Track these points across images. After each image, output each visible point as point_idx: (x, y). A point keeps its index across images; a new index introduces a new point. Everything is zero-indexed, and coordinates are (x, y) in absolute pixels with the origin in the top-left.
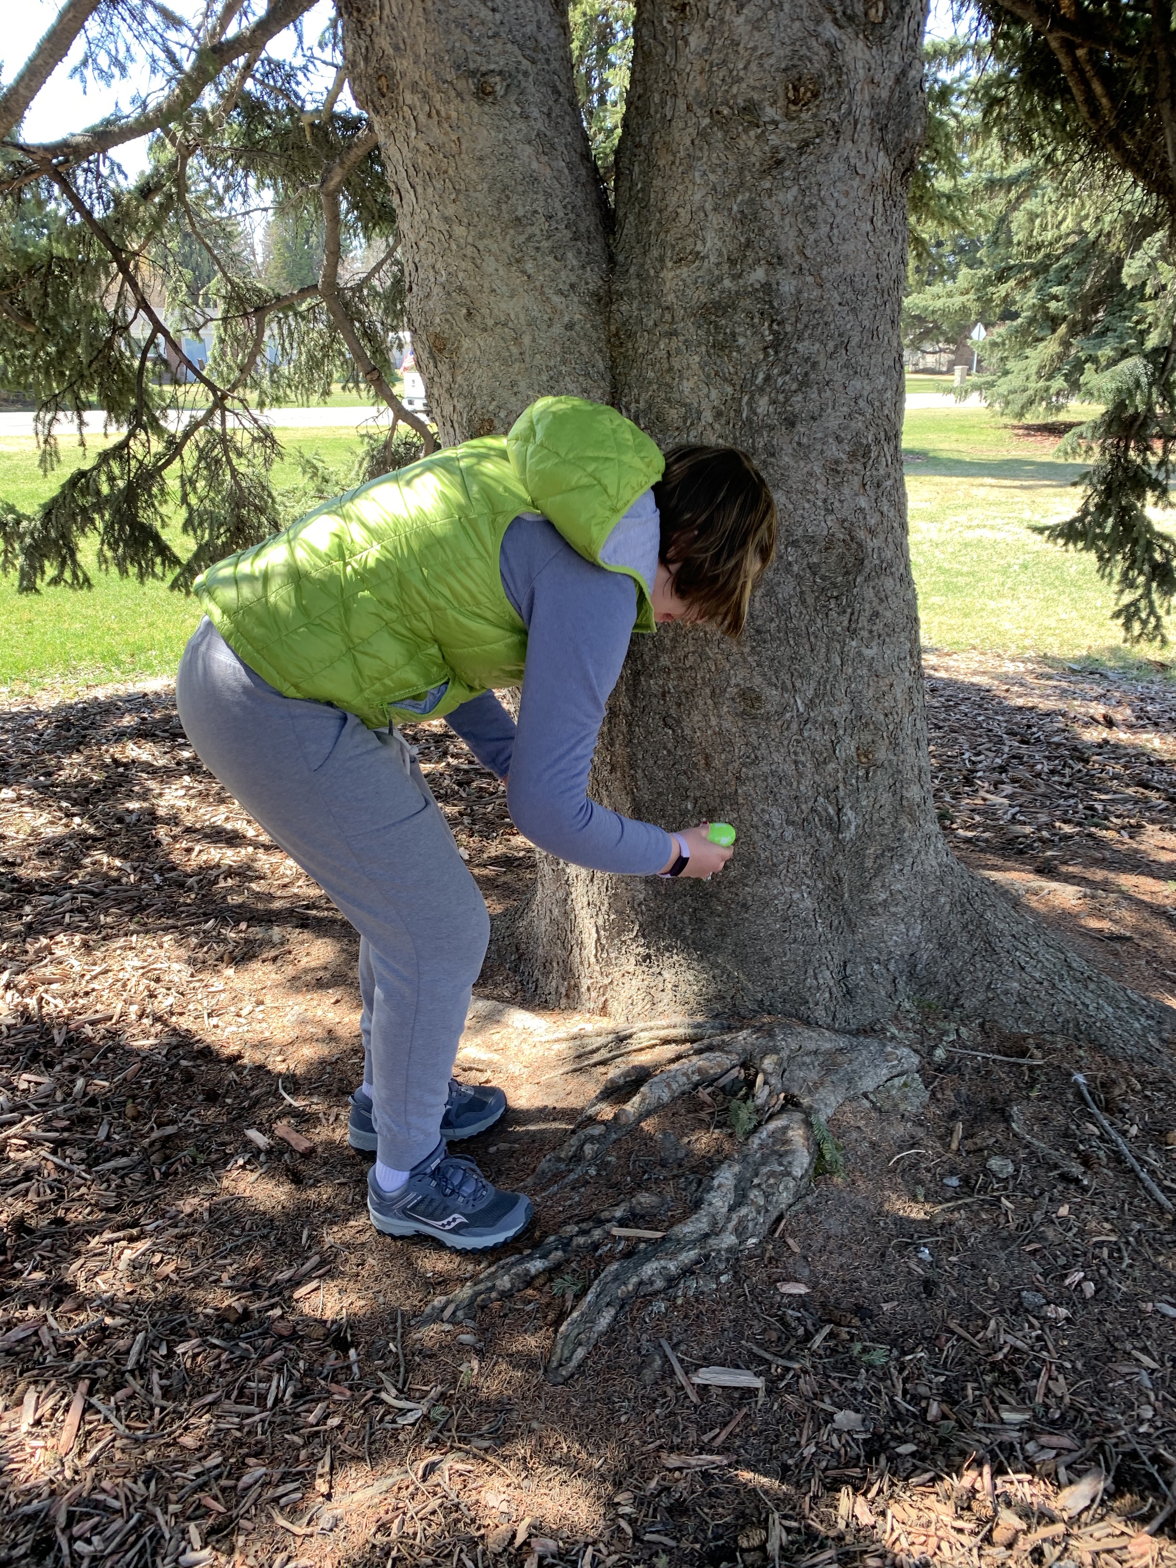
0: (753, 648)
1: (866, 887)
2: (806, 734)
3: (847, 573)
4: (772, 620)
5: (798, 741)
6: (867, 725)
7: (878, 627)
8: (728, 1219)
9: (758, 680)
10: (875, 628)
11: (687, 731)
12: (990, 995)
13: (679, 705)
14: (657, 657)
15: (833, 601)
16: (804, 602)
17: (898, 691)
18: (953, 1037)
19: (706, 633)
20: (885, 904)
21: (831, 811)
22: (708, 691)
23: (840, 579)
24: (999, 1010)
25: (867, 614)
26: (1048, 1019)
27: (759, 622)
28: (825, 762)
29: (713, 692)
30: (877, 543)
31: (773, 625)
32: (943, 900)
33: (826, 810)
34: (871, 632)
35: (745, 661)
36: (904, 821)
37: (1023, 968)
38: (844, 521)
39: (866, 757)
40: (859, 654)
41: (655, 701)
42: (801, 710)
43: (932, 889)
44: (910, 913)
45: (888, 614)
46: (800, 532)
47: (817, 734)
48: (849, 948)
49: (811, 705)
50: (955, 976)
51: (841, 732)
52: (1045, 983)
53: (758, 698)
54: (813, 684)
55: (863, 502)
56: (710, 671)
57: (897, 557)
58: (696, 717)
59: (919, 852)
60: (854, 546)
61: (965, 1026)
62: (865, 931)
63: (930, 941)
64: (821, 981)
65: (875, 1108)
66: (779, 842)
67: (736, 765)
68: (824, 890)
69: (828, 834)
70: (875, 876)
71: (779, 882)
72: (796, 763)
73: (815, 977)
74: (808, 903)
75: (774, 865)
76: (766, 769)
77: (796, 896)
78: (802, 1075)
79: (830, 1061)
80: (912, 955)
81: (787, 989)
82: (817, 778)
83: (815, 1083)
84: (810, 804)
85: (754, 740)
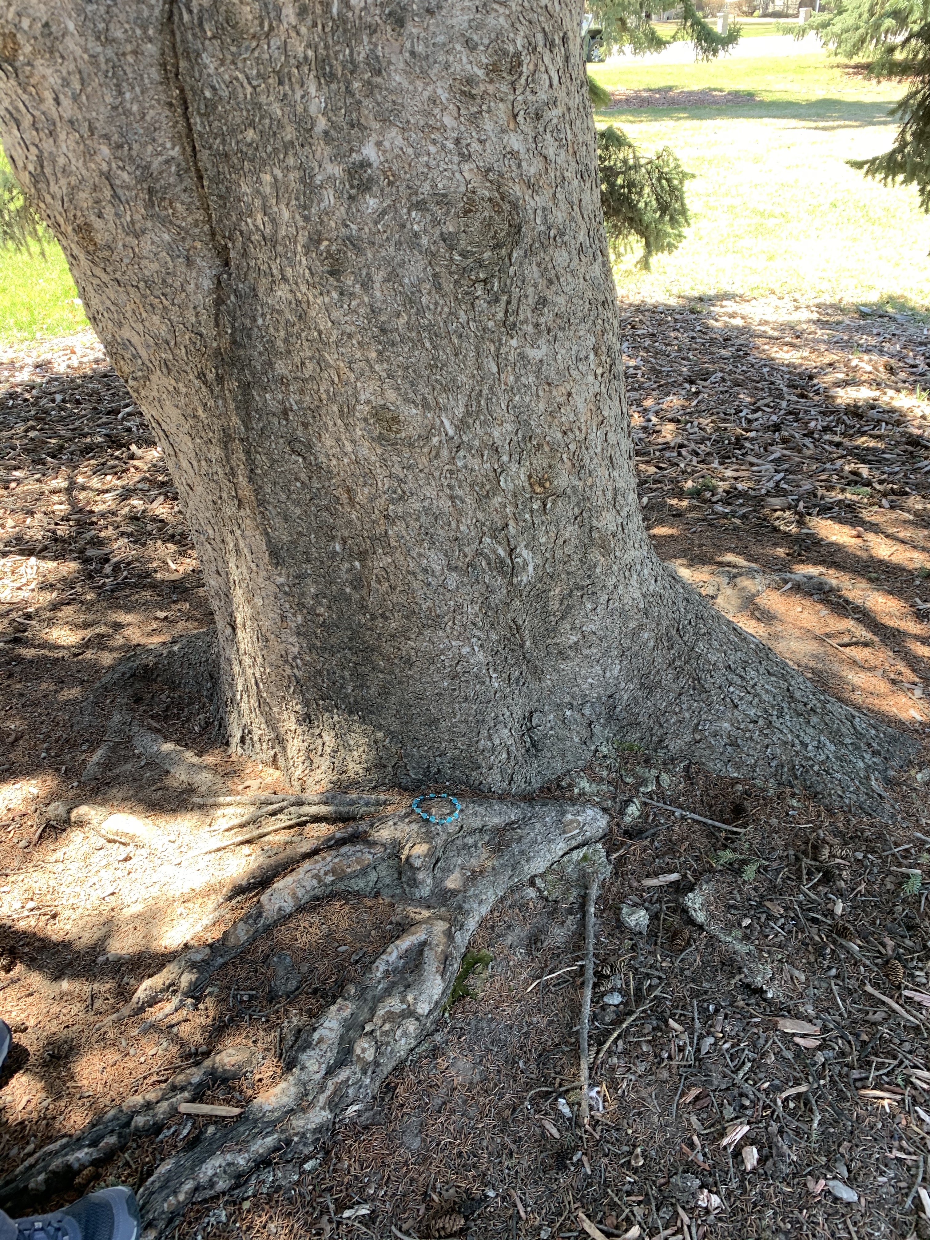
0: (380, 353)
1: (552, 631)
2: (460, 463)
3: (498, 246)
4: (398, 315)
5: (451, 472)
6: (539, 446)
7: (547, 318)
8: (322, 1090)
9: (391, 395)
10: (542, 320)
11: (322, 459)
12: (698, 737)
13: (305, 425)
14: (271, 364)
15: (479, 287)
16: (439, 288)
17: (578, 400)
18: (652, 787)
19: (320, 333)
20: (576, 647)
21: (501, 552)
22: (335, 409)
23: (487, 254)
24: (707, 753)
25: (530, 301)
26: (760, 762)
27: (383, 318)
28: (487, 496)
29: (341, 411)
30: (540, 201)
31: (402, 321)
32: (646, 636)
33: (494, 552)
34: (537, 325)
35: (373, 371)
36: (595, 555)
37: (736, 706)
38: (488, 171)
39: (542, 485)
40: (522, 356)
41: (275, 420)
42: (451, 432)
43: (632, 625)
44: (606, 652)
45: (561, 300)
46: (426, 188)
47: (475, 463)
48: (535, 698)
49: (462, 426)
50: (659, 717)
51: (505, 458)
52: (761, 722)
53: (395, 419)
54: (463, 400)
55: (515, 142)
56: (333, 383)
57: (573, 220)
58: (329, 442)
59: (616, 587)
60: (506, 207)
61: (667, 771)
62: (555, 676)
63: (631, 681)
64: (497, 742)
65: (541, 898)
66: (441, 590)
67: (382, 501)
68: (499, 641)
69: (499, 579)
70: (562, 618)
71: (444, 635)
72: (452, 498)
73: (490, 738)
74: (480, 657)
75: (438, 616)
76: (417, 506)
77: (465, 650)
78: (459, 862)
79: (497, 840)
80: (610, 697)
81: (457, 752)
82: (480, 515)
83: (474, 872)
84: (474, 546)
85: (397, 470)
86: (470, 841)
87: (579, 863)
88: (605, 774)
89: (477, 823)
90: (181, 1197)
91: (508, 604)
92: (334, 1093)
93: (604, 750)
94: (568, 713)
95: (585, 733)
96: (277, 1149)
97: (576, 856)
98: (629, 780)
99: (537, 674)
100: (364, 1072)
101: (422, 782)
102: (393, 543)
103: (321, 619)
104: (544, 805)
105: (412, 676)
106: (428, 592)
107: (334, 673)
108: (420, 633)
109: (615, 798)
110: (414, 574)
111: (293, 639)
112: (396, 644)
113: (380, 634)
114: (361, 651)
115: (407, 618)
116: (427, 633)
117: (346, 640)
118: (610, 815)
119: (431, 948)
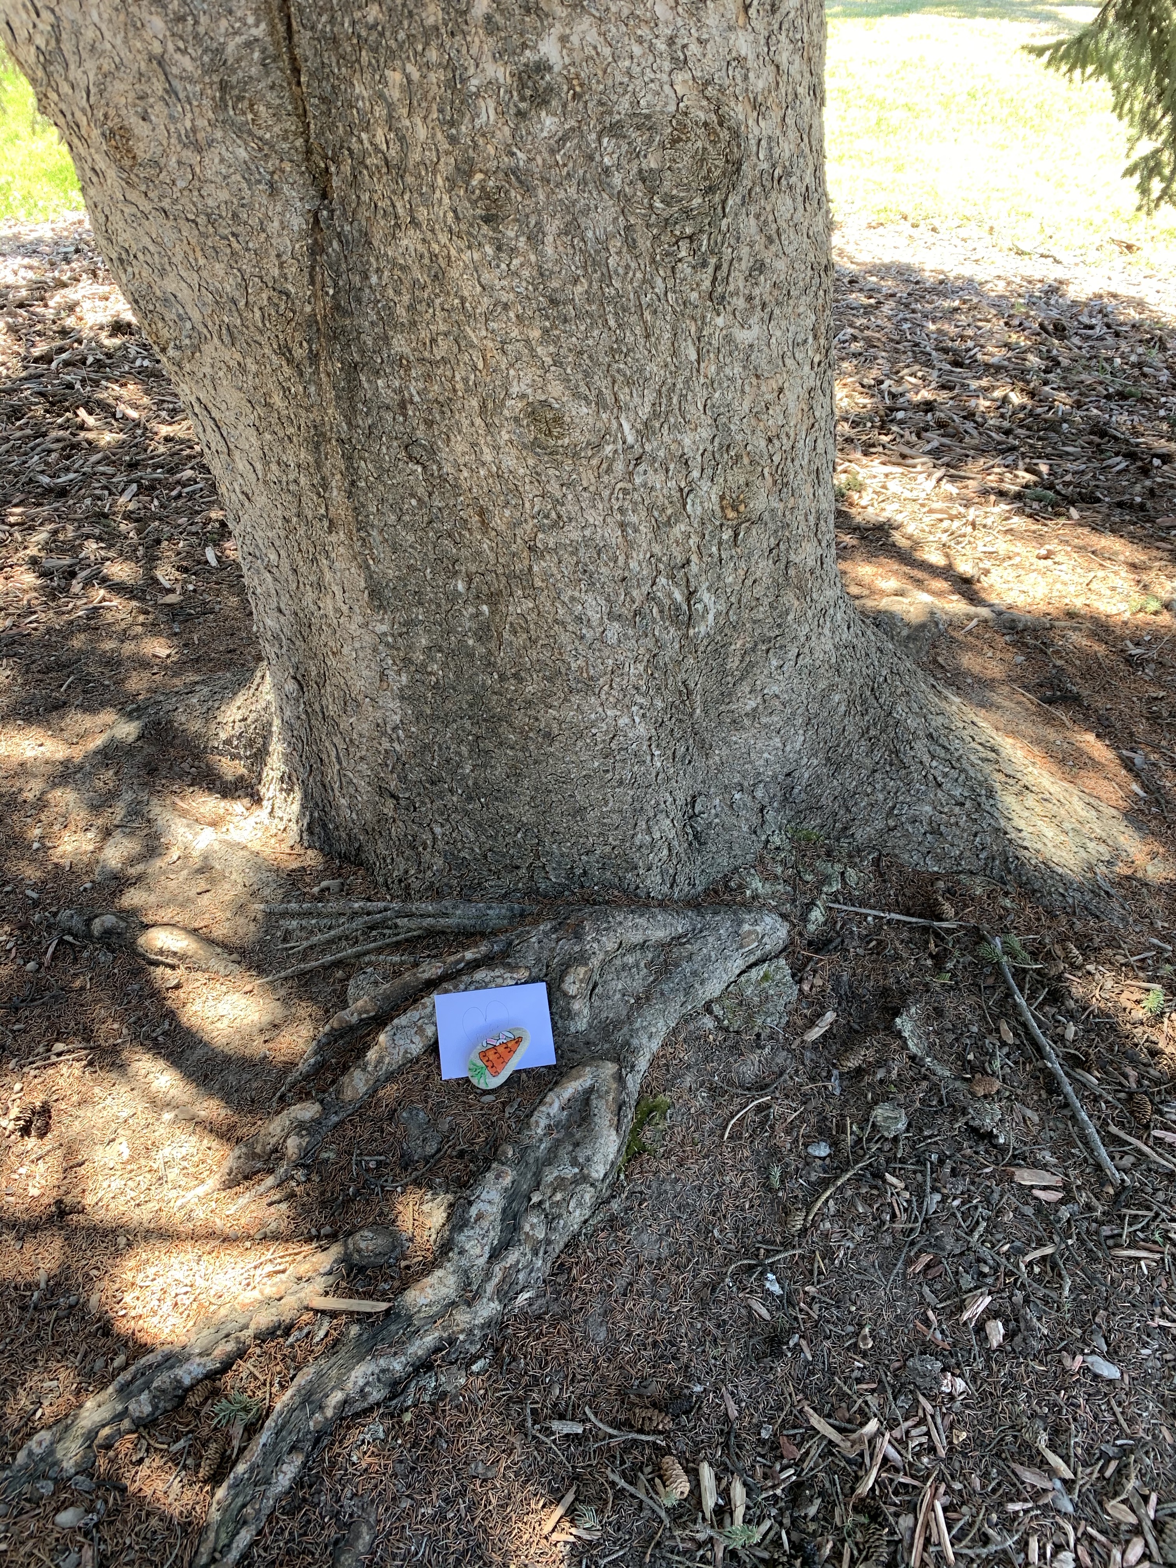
0: (546, 331)
1: (726, 696)
2: (638, 480)
3: (710, 190)
4: (576, 281)
5: (625, 491)
6: (738, 458)
7: (763, 289)
8: (488, 1276)
9: (556, 389)
10: (757, 291)
11: (448, 468)
12: (891, 823)
13: (430, 423)
14: (386, 339)
15: (684, 245)
16: (631, 245)
17: (790, 398)
18: (836, 887)
19: (463, 300)
20: (754, 715)
21: (678, 596)
22: (475, 403)
23: (697, 201)
24: (902, 843)
25: (744, 265)
26: (967, 854)
27: (555, 284)
28: (668, 523)
29: (483, 406)
30: (767, 127)
31: (579, 289)
32: (837, 698)
33: (670, 595)
34: (750, 298)
35: (534, 355)
36: (789, 598)
37: (940, 785)
38: (707, 83)
39: (735, 509)
40: (729, 339)
41: (389, 416)
42: (630, 439)
43: (822, 685)
44: (788, 721)
45: (781, 265)
46: (624, 105)
47: (656, 479)
48: (700, 778)
49: (646, 431)
50: (846, 799)
51: (696, 474)
52: (968, 804)
53: (558, 420)
54: (650, 396)
55: (743, 44)
56: (475, 368)
57: (802, 154)
58: (460, 446)
59: (808, 638)
60: (725, 135)
61: (854, 866)
62: (725, 752)
63: (815, 755)
64: (657, 836)
65: (720, 1028)
66: (597, 645)
67: (528, 527)
68: (665, 710)
69: (672, 630)
70: (741, 679)
71: (598, 702)
72: (622, 525)
73: (649, 831)
74: (642, 730)
75: (591, 678)
76: (575, 535)
77: (623, 721)
78: (620, 987)
79: (662, 958)
80: (788, 775)
81: (608, 849)
82: (657, 549)
83: (638, 999)
84: (646, 589)
85: (554, 488)
86: (630, 960)
87: (758, 983)
88: (779, 870)
89: (637, 937)
90: (329, 1413)
91: (679, 663)
92: (503, 1280)
93: (776, 840)
94: (737, 796)
95: (755, 820)
96: (437, 1350)
97: (755, 974)
98: (808, 878)
99: (705, 749)
100: (536, 1253)
101: (566, 887)
102: (538, 583)
103: (434, 678)
104: (716, 913)
105: (552, 754)
106: (580, 647)
107: (448, 748)
108: (566, 700)
109: (794, 901)
110: (563, 624)
111: (395, 704)
112: (533, 712)
113: (511, 700)
114: (485, 720)
115: (550, 679)
116: (575, 699)
117: (465, 706)
118: (791, 922)
119: (600, 1097)
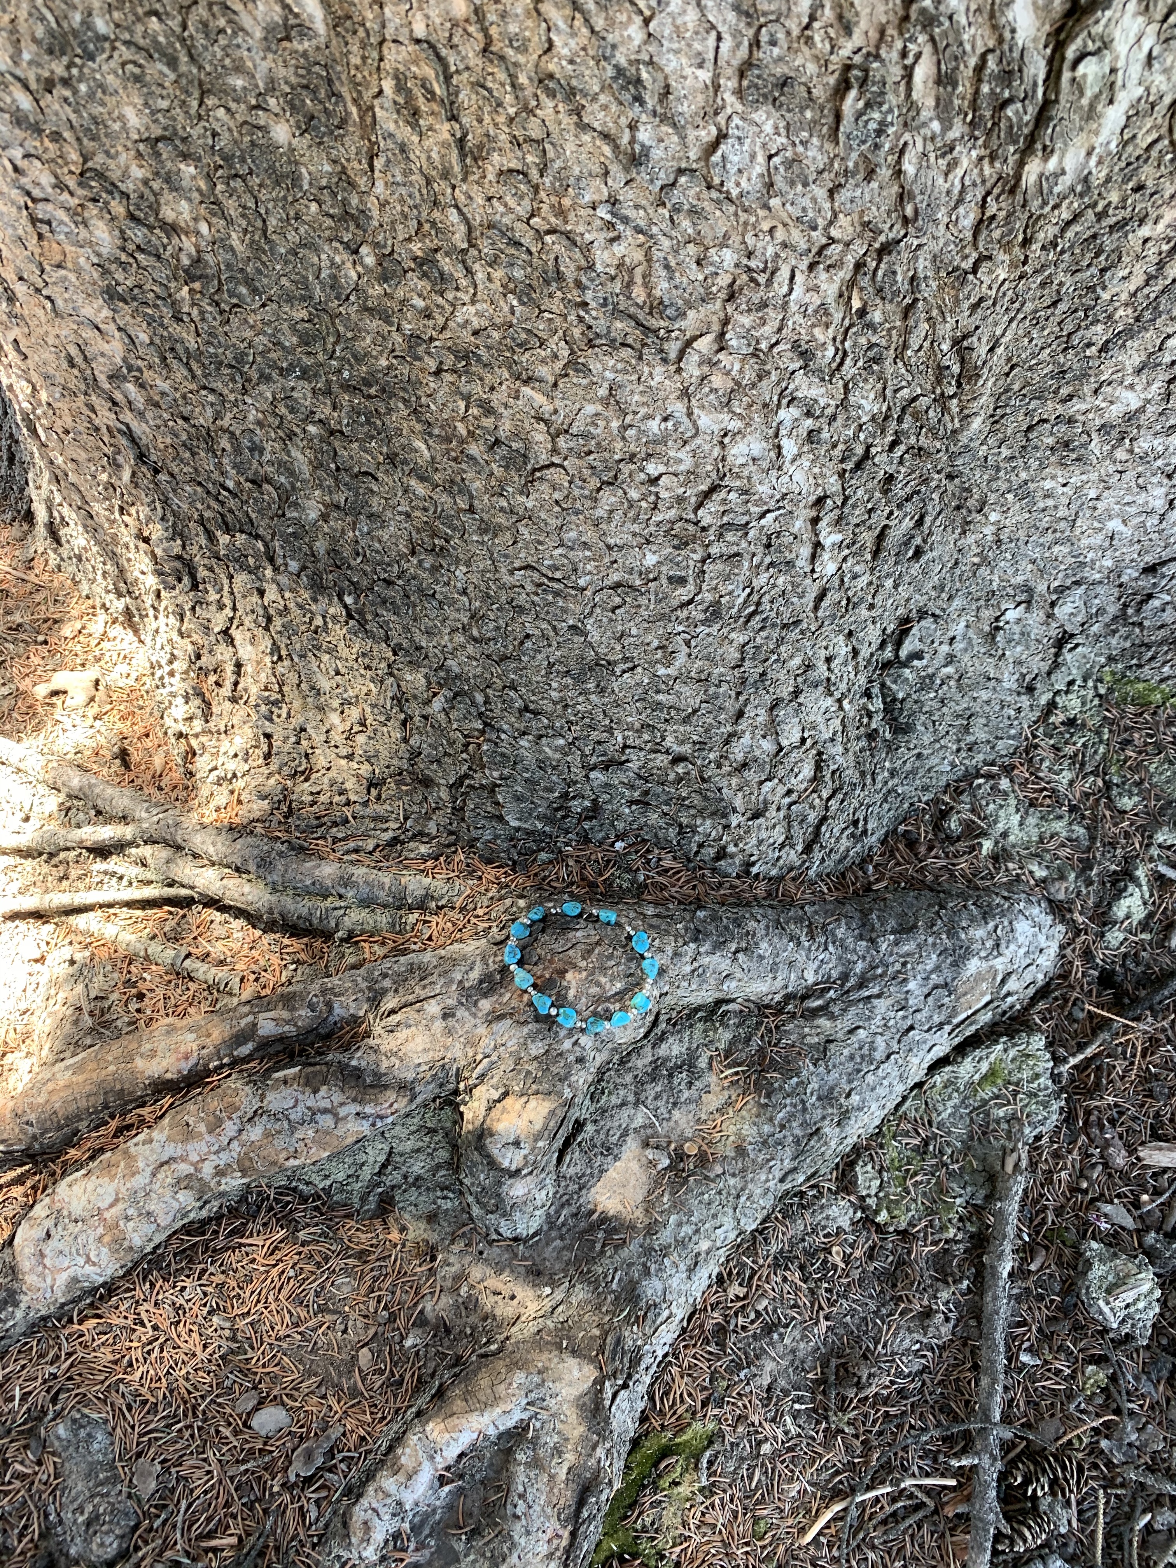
64: (791, 735)
65: (868, 1222)
68: (881, 421)
69: (967, 157)
71: (672, 386)
73: (773, 728)
74: (799, 476)
75: (657, 307)
78: (639, 1121)
79: (756, 1041)
81: (662, 760)
83: (680, 1156)
86: (675, 1048)
87: (975, 1091)
88: (1066, 779)
89: (703, 996)
91: (960, 277)
93: (1072, 704)
94: (1013, 614)
95: (1038, 665)
97: (967, 1070)
98: (1127, 801)
99: (965, 513)
101: (542, 840)
103: (186, 246)
104: (905, 929)
105: (529, 516)
106: (627, 196)
107: (257, 449)
108: (574, 365)
109: (1087, 865)
111: (97, 310)
112: (477, 387)
113: (414, 339)
114: (346, 387)
115: (526, 294)
116: (604, 367)
117: (290, 340)
118: (1072, 924)
119: (536, 1463)
